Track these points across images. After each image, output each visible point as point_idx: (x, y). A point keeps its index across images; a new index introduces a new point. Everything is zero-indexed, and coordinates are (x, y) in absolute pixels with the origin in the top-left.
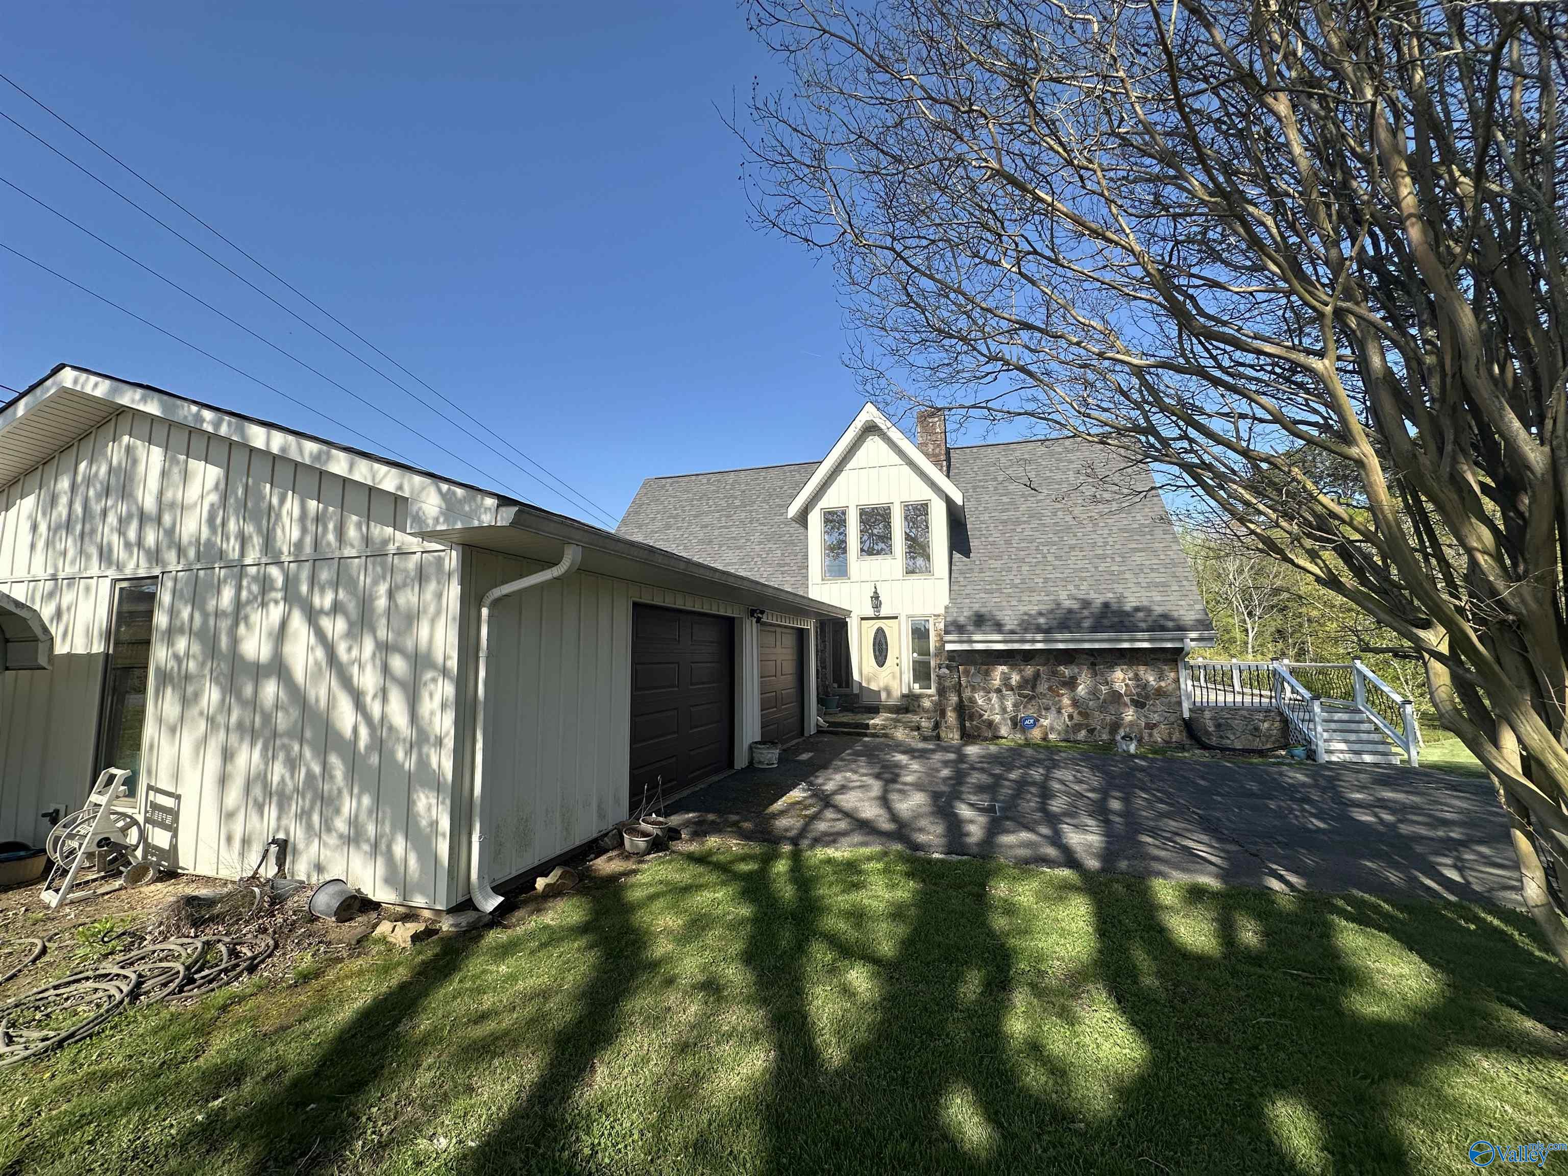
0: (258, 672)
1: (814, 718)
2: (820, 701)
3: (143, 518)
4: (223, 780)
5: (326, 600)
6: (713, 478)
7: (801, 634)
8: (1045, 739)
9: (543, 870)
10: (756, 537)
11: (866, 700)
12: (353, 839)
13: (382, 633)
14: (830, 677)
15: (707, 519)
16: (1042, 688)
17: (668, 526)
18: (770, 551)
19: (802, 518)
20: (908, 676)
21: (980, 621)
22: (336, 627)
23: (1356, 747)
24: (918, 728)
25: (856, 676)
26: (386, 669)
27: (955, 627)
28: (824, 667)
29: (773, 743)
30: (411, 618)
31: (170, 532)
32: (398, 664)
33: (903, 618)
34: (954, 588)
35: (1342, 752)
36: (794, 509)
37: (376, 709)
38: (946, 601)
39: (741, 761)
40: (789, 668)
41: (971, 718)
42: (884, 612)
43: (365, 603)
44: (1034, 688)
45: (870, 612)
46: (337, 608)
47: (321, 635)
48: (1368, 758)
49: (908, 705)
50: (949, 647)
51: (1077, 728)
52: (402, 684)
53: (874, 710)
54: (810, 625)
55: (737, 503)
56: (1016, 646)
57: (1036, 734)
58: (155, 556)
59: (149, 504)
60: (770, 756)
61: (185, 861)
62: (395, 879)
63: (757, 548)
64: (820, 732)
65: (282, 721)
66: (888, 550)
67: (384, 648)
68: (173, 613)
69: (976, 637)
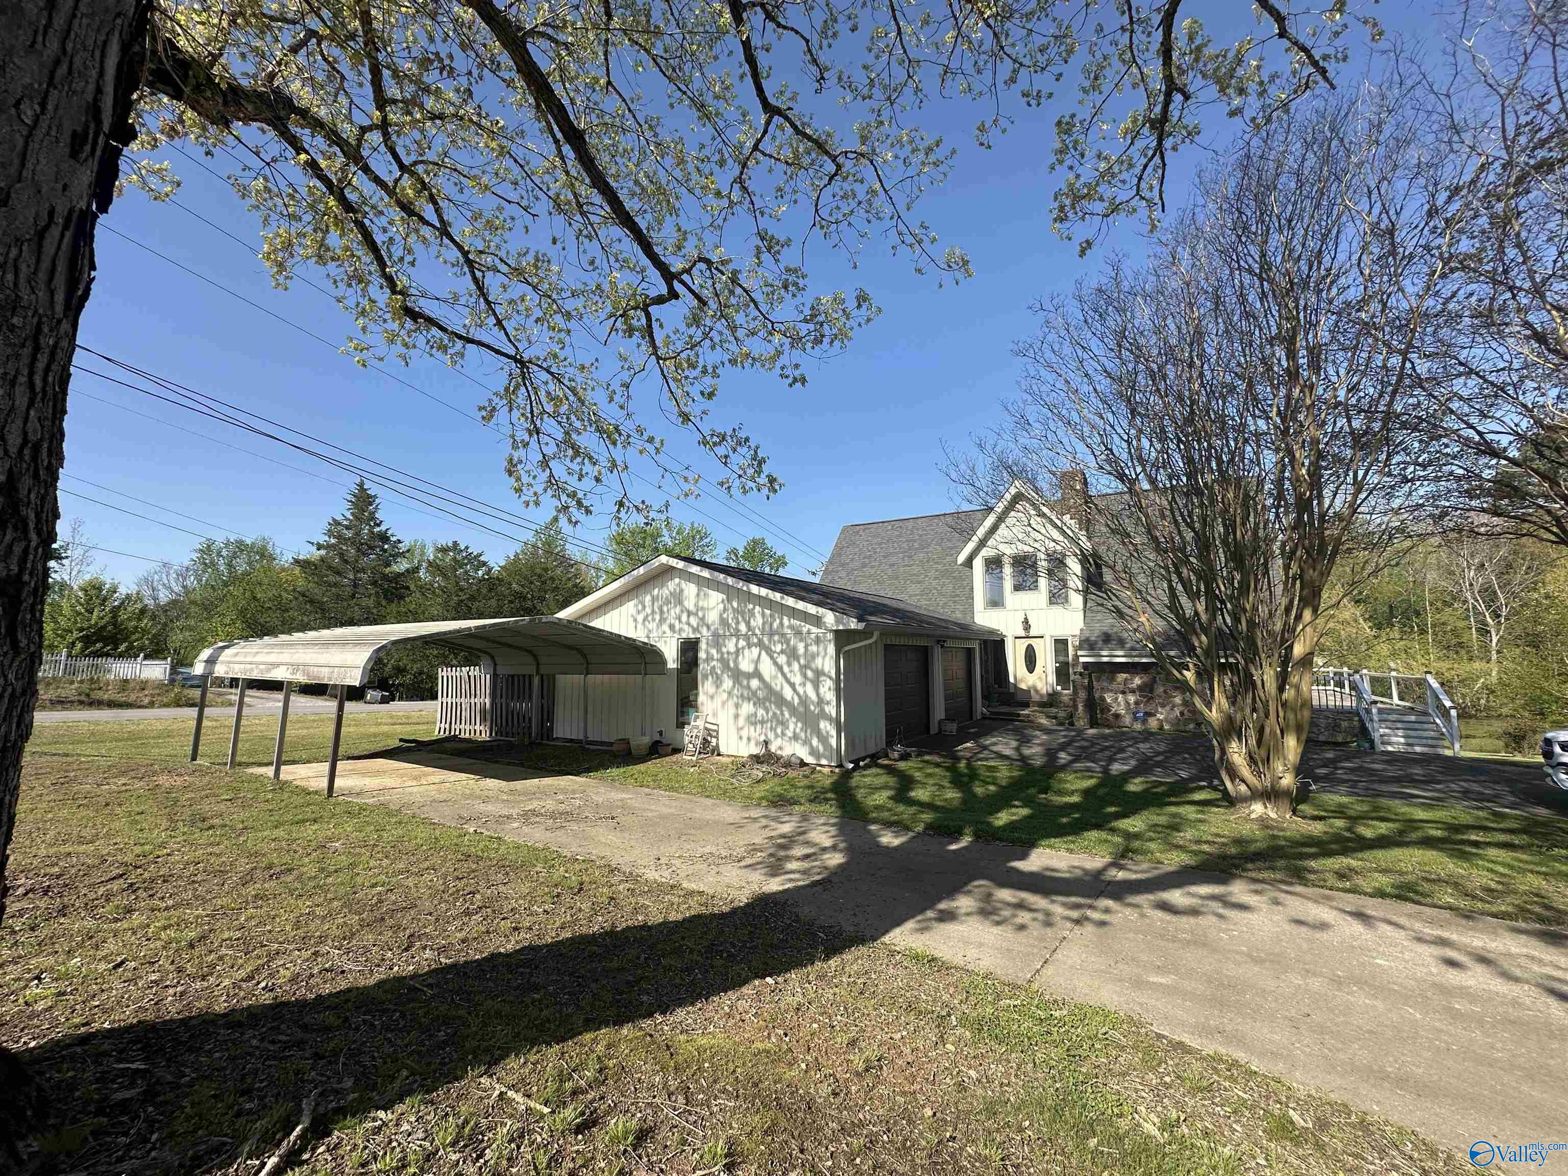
0: (749, 676)
1: (980, 708)
2: (984, 697)
3: (689, 613)
4: (737, 716)
5: (778, 648)
6: (897, 524)
7: (969, 652)
8: (1161, 728)
9: (863, 759)
10: (932, 574)
11: (1019, 697)
12: (795, 737)
13: (802, 661)
14: (992, 680)
15: (893, 559)
16: (1160, 690)
17: (864, 565)
18: (944, 585)
19: (969, 562)
20: (1052, 678)
21: (1107, 639)
22: (782, 659)
23: (1411, 741)
24: (1055, 718)
25: (1012, 680)
26: (805, 676)
27: (1087, 644)
28: (987, 672)
29: (953, 720)
30: (814, 656)
31: (703, 619)
32: (810, 674)
33: (1047, 638)
34: (1088, 614)
35: (1399, 744)
36: (961, 558)
37: (800, 690)
38: (1081, 625)
39: (934, 729)
40: (961, 673)
41: (1102, 711)
42: (1032, 633)
43: (794, 650)
44: (1151, 691)
45: (1022, 633)
46: (782, 652)
47: (775, 663)
48: (1418, 749)
49: (1052, 700)
50: (1082, 660)
51: (1187, 721)
52: (812, 681)
53: (1026, 705)
54: (976, 646)
55: (916, 545)
56: (1137, 660)
57: (1153, 723)
58: (695, 630)
59: (692, 608)
60: (952, 727)
61: (722, 750)
62: (813, 752)
63: (934, 583)
64: (984, 718)
65: (760, 694)
66: (1034, 587)
67: (803, 667)
68: (707, 653)
69: (1104, 653)
